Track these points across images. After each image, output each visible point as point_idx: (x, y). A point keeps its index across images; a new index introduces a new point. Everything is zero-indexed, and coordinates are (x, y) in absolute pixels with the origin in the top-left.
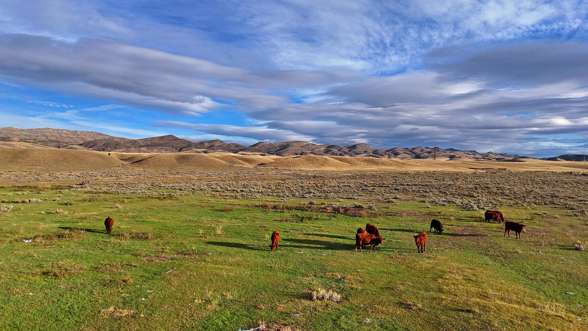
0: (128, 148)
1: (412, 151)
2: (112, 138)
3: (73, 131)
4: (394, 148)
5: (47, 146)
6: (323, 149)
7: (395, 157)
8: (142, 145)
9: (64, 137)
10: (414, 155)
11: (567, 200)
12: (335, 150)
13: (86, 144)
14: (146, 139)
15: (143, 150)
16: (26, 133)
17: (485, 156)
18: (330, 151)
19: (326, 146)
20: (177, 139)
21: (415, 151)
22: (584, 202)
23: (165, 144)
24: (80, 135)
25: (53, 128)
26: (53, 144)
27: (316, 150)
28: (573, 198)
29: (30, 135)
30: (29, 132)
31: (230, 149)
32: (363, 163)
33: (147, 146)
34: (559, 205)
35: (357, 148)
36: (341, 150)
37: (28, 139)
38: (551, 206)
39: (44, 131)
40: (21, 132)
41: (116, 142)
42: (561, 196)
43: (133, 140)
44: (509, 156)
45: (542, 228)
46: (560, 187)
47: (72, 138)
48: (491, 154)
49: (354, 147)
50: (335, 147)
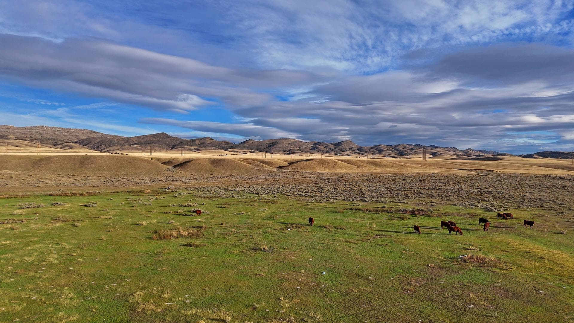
0: (123, 146)
1: (395, 148)
2: (105, 136)
3: (67, 129)
4: (378, 145)
5: (43, 143)
6: (309, 146)
7: (379, 154)
8: (136, 142)
9: (58, 135)
10: (397, 152)
11: (551, 203)
12: (321, 147)
13: (80, 142)
14: (139, 137)
15: (138, 148)
16: (20, 131)
17: (465, 153)
18: (317, 148)
19: (313, 143)
20: (169, 137)
21: (398, 148)
22: (562, 205)
23: (159, 142)
24: (73, 133)
25: (47, 126)
26: (49, 142)
27: (303, 147)
28: (555, 202)
29: (24, 133)
30: (23, 130)
31: (221, 147)
32: (368, 166)
33: (140, 143)
34: (547, 207)
35: (342, 145)
36: (327, 147)
37: (24, 137)
38: (542, 208)
39: (38, 128)
40: (16, 129)
41: (109, 140)
42: (547, 201)
43: (125, 138)
44: (488, 153)
45: (542, 223)
46: (544, 192)
47: (66, 135)
48: (470, 150)
49: (339, 144)
50: (321, 144)
